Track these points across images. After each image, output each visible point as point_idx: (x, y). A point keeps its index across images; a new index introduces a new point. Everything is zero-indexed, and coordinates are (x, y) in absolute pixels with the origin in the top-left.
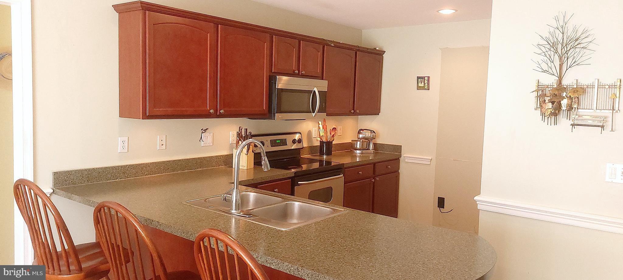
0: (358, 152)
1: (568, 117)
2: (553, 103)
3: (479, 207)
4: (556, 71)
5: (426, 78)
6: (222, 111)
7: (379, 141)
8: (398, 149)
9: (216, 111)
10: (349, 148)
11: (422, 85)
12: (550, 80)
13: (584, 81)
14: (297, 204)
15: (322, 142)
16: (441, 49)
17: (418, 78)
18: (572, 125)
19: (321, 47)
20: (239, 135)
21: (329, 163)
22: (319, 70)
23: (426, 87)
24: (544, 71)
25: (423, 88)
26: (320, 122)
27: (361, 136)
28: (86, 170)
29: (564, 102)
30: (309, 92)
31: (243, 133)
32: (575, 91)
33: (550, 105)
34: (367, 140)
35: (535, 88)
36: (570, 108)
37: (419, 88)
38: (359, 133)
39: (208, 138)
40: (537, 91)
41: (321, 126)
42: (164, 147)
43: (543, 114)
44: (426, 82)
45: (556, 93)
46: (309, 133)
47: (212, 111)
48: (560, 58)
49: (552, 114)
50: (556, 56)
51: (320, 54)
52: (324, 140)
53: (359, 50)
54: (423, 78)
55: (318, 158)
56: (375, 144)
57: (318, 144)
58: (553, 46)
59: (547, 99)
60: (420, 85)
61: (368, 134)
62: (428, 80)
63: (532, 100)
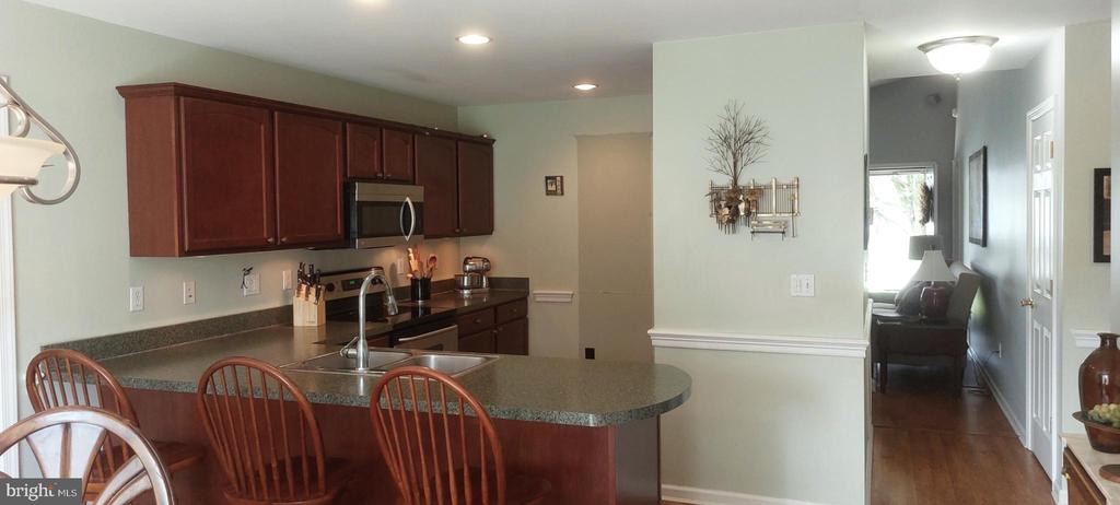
0: (466, 292)
1: (747, 223)
2: (730, 208)
3: (654, 343)
4: (730, 169)
5: (558, 179)
6: (284, 240)
7: (495, 274)
8: (523, 283)
9: (276, 238)
10: (454, 286)
11: (553, 188)
12: (724, 181)
13: (762, 182)
14: (433, 357)
15: (414, 281)
16: (577, 137)
17: (547, 178)
18: (753, 232)
19: (411, 136)
20: (301, 275)
21: (426, 310)
22: (409, 172)
23: (559, 191)
24: (719, 171)
25: (554, 193)
26: (410, 250)
27: (468, 267)
28: (88, 341)
29: (742, 207)
30: (400, 204)
31: (307, 272)
32: (752, 192)
33: (727, 211)
34: (479, 273)
35: (708, 191)
36: (748, 213)
37: (549, 193)
38: (466, 263)
39: (253, 282)
40: (711, 194)
41: (411, 255)
42: (193, 299)
43: (720, 221)
44: (558, 183)
45: (733, 196)
46: (393, 267)
47: (270, 240)
48: (734, 155)
49: (729, 221)
50: (730, 152)
51: (409, 147)
52: (419, 277)
53: (461, 140)
54: (554, 178)
55: (409, 305)
56: (489, 279)
57: (408, 283)
58: (726, 140)
59: (723, 203)
60: (550, 188)
61: (480, 264)
62: (562, 182)
63: (705, 205)
